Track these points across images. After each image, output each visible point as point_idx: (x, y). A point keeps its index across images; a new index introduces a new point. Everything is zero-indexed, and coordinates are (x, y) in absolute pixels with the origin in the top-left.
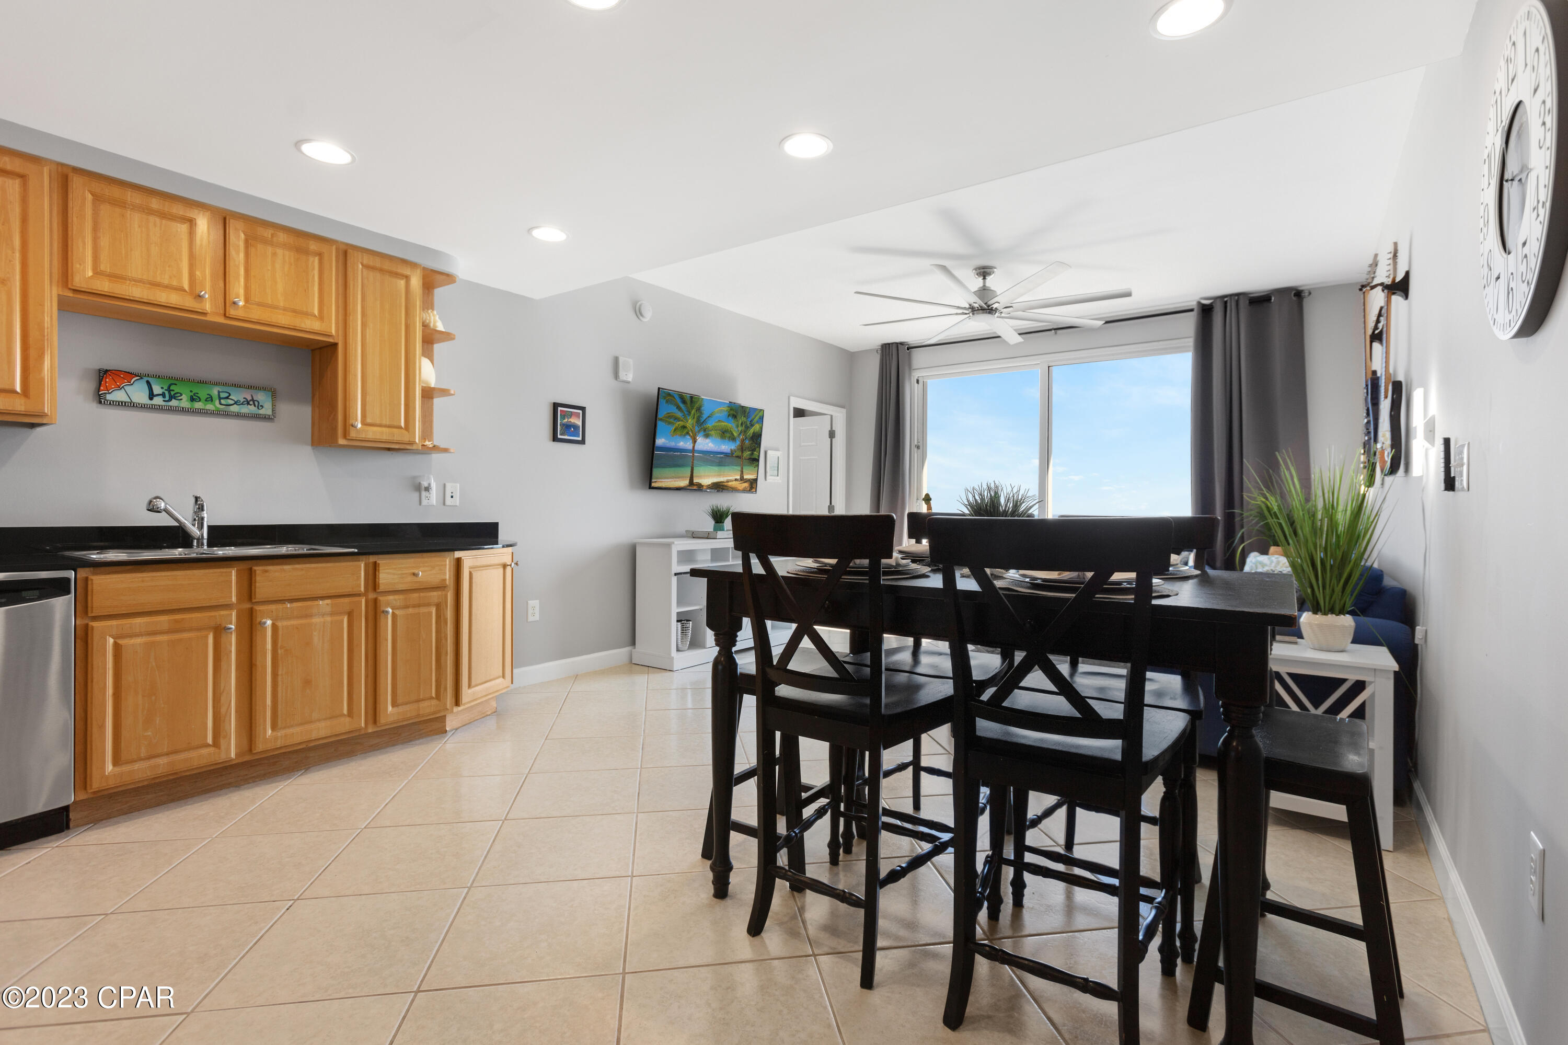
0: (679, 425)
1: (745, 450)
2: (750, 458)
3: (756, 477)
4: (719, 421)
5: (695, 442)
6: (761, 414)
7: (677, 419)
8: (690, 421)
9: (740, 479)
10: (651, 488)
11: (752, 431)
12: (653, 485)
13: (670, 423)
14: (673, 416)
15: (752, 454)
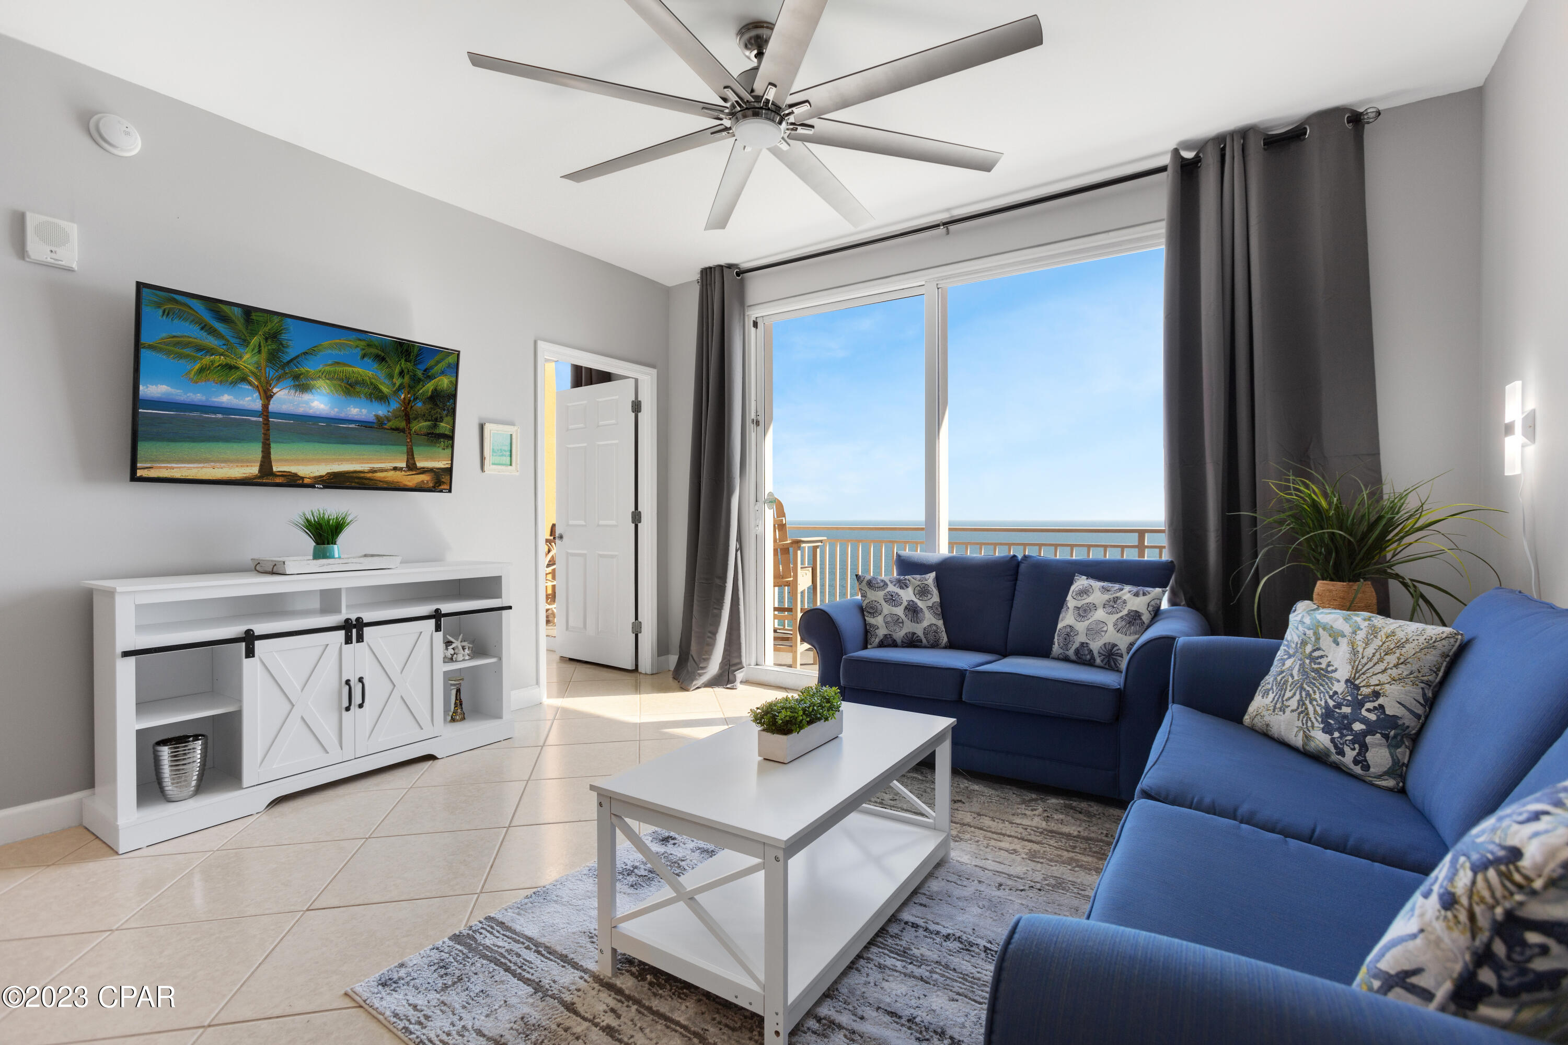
0: (213, 362)
1: (415, 419)
2: (428, 434)
3: (449, 466)
4: (338, 363)
5: (267, 396)
6: (451, 359)
7: (201, 349)
8: (246, 357)
9: (407, 466)
10: (134, 478)
11: (430, 386)
12: (139, 473)
13: (181, 356)
14: (190, 343)
15: (435, 426)
